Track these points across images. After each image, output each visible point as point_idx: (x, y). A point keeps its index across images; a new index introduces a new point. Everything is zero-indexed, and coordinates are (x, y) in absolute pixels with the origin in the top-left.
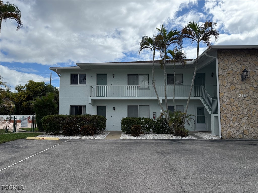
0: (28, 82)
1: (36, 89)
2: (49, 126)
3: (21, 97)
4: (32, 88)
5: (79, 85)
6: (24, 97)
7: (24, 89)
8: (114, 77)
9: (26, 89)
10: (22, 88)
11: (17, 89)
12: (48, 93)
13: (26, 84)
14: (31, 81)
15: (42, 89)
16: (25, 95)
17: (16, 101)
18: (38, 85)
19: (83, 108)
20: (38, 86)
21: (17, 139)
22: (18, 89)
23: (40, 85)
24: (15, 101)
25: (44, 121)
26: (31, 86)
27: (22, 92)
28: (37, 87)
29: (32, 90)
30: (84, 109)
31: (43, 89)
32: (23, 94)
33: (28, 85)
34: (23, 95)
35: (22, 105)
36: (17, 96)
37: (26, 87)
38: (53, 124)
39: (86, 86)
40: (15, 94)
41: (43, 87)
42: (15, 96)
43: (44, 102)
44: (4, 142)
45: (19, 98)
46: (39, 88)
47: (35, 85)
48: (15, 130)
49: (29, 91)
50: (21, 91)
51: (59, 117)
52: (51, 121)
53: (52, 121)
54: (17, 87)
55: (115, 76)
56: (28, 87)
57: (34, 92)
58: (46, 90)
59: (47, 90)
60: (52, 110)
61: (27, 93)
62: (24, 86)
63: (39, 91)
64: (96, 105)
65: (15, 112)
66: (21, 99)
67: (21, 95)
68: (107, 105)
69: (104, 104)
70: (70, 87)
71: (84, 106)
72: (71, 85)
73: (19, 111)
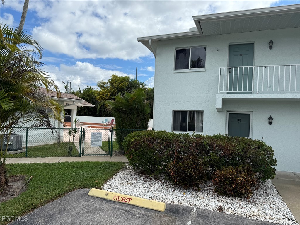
0: (111, 77)
1: (120, 85)
2: (139, 156)
3: (104, 95)
4: (115, 85)
5: (191, 70)
6: (107, 95)
7: (107, 86)
8: (271, 47)
9: (109, 85)
10: (104, 85)
11: (99, 85)
12: (133, 90)
13: (109, 80)
14: (115, 76)
15: (126, 85)
16: (108, 93)
17: (99, 100)
18: (123, 80)
19: (198, 117)
20: (123, 82)
21: (69, 190)
22: (101, 85)
23: (124, 80)
24: (98, 100)
25: (129, 145)
26: (114, 81)
27: (104, 90)
28: (121, 83)
29: (116, 87)
30: (200, 118)
31: (128, 85)
32: (105, 92)
33: (111, 81)
34: (105, 94)
35: (105, 105)
36: (99, 94)
37: (109, 84)
38: (147, 153)
39: (204, 70)
40: (97, 91)
41: (128, 83)
42: (97, 94)
43: (129, 102)
44: (34, 209)
45: (102, 97)
46: (124, 84)
47: (118, 81)
48: (82, 152)
49: (112, 88)
50: (104, 88)
51: (159, 139)
52: (142, 148)
53: (145, 147)
54: (99, 83)
55: (274, 45)
56: (112, 82)
57: (118, 89)
58: (131, 86)
59: (133, 87)
60: (142, 117)
61: (110, 91)
62: (107, 81)
63: (123, 88)
64: (225, 111)
65: (98, 113)
66: (103, 97)
67: (104, 93)
68: (253, 111)
69: (244, 110)
70: (174, 74)
71: (199, 112)
72: (175, 71)
73: (102, 112)
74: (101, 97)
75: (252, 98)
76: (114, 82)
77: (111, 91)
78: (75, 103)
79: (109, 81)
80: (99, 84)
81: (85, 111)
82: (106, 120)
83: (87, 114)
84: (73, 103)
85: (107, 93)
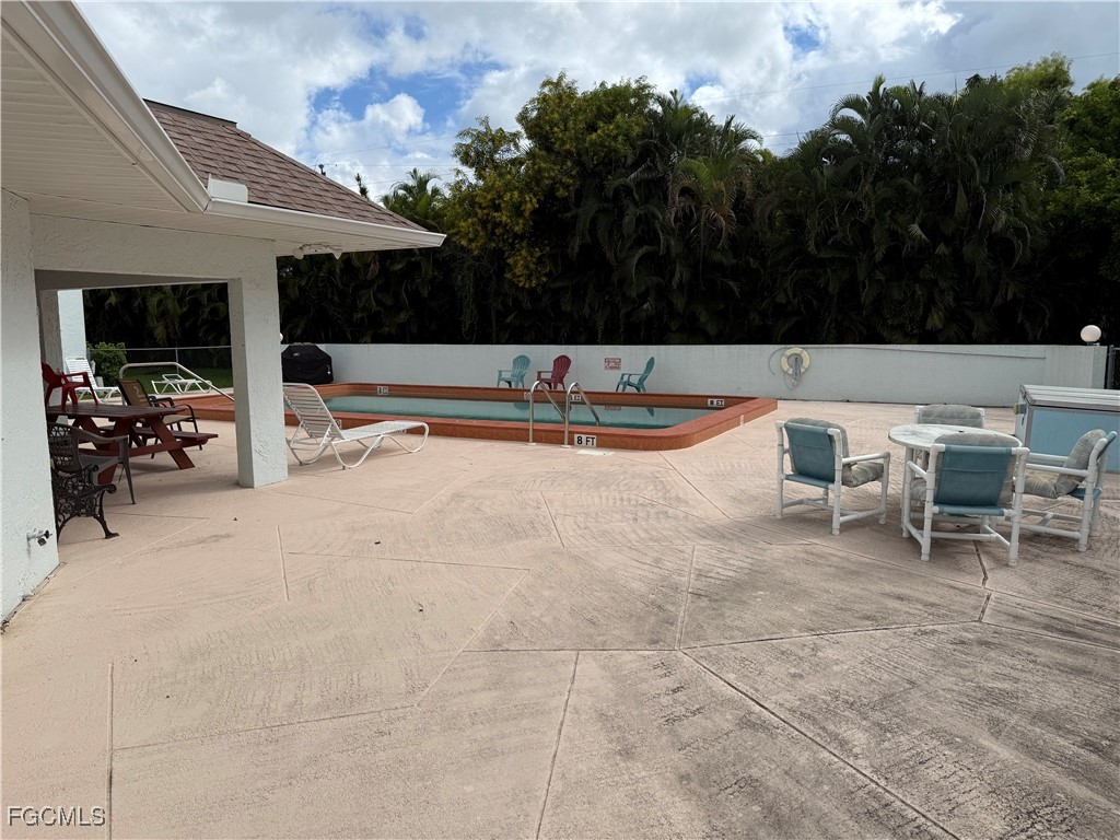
1: (594, 136)
3: (497, 208)
6: (517, 210)
7: (514, 153)
10: (497, 149)
13: (526, 110)
14: (558, 83)
15: (633, 136)
16: (522, 192)
17: (471, 241)
18: (608, 104)
20: (610, 117)
22: (477, 152)
23: (621, 103)
24: (464, 243)
26: (556, 116)
27: (500, 176)
28: (601, 124)
29: (569, 152)
31: (646, 133)
32: (508, 187)
33: (538, 117)
34: (507, 197)
36: (473, 203)
41: (641, 121)
45: (487, 220)
49: (545, 159)
50: (496, 167)
54: (468, 141)
56: (540, 127)
57: (580, 162)
63: (617, 152)
65: (467, 320)
66: (497, 225)
67: (500, 197)
73: (493, 318)
74: (484, 223)
76: (553, 124)
77: (538, 183)
79: (522, 118)
80: (468, 146)
81: (403, 317)
82: (523, 361)
83: (414, 329)
85: (516, 193)
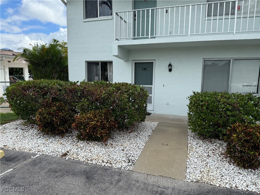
5: (99, 18)
39: (111, 18)
64: (131, 61)
68: (155, 59)
69: (147, 59)
70: (84, 23)
71: (110, 62)
72: (85, 20)
75: (144, 43)
78: (4, 58)
84: (3, 59)
